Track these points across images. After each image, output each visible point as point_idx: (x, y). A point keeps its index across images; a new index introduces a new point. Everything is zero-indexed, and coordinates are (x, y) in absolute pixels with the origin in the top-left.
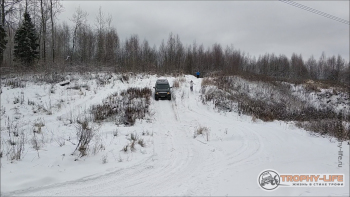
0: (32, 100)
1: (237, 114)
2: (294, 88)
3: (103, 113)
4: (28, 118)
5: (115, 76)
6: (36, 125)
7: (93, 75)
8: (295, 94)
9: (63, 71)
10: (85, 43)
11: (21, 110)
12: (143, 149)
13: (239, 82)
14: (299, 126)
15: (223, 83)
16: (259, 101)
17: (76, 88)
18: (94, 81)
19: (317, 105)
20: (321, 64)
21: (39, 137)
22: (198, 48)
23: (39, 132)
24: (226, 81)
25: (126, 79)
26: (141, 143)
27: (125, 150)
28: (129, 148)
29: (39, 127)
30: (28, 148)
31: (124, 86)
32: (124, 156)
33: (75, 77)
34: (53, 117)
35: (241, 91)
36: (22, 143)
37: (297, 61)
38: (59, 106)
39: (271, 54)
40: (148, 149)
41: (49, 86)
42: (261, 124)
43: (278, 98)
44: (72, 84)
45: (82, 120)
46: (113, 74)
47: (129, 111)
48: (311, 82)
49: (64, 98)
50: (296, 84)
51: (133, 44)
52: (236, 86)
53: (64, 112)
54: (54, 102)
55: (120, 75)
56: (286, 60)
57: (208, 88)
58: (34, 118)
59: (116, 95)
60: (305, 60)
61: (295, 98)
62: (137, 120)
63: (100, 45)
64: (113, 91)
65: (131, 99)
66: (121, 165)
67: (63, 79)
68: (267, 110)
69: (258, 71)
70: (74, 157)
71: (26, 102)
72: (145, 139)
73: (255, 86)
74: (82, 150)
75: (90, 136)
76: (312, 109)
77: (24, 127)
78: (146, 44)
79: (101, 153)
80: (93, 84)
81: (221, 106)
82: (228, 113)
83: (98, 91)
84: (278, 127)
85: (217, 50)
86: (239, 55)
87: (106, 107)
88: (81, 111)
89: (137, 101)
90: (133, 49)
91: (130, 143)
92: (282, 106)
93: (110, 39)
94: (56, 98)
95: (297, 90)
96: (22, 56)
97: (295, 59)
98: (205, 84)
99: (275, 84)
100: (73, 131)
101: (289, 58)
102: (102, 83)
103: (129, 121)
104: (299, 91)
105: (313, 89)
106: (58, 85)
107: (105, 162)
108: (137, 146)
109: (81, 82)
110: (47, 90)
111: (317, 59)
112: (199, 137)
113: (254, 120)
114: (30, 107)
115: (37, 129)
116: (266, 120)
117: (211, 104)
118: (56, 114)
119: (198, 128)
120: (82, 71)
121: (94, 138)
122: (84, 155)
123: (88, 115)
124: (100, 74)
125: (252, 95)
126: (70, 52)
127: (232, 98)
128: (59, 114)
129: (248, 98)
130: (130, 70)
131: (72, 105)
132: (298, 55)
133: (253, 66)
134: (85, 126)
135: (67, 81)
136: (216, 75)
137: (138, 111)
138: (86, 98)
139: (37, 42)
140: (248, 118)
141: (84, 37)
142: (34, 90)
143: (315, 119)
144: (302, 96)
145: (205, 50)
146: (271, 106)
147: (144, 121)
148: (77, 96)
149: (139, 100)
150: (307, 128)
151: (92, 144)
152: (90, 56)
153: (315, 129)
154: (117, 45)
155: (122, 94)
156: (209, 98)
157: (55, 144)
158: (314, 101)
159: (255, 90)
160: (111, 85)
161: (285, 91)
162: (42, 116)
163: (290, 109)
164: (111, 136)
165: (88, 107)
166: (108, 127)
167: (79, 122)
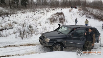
15: (85, 10)
25: (54, 10)
46: (50, 8)
47: (60, 19)
52: (89, 10)
59: (53, 15)
67: (36, 11)
98: (79, 10)
106: (36, 12)
130: (54, 7)
136: (82, 7)
149: (61, 16)
155: (55, 14)
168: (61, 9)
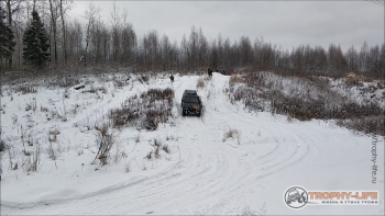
0: (45, 106)
1: (270, 114)
2: (333, 83)
3: (122, 118)
4: (42, 126)
5: (133, 77)
6: (51, 133)
7: (110, 77)
8: (334, 89)
9: (77, 73)
10: (99, 41)
11: (34, 118)
12: (168, 155)
13: (271, 78)
14: (341, 124)
15: (253, 80)
16: (295, 99)
17: (92, 91)
18: (111, 83)
19: (359, 101)
20: (362, 55)
21: (55, 145)
22: (223, 42)
23: (55, 140)
24: (256, 78)
25: (145, 79)
26: (165, 149)
27: (149, 157)
28: (153, 155)
29: (54, 136)
30: (44, 157)
31: (144, 88)
32: (148, 163)
33: (90, 79)
34: (69, 124)
35: (274, 88)
36: (38, 153)
37: (335, 52)
38: (75, 112)
39: (305, 45)
40: (174, 156)
41: (63, 90)
42: (297, 124)
43: (315, 94)
44: (88, 88)
45: (100, 125)
46: (132, 75)
47: (151, 115)
48: (352, 75)
49: (80, 102)
50: (335, 78)
51: (151, 40)
52: (267, 83)
53: (80, 117)
54: (69, 108)
55: (139, 76)
56: (322, 52)
57: (236, 87)
58: (49, 126)
59: (135, 97)
60: (345, 51)
61: (334, 94)
62: (160, 124)
63: (116, 43)
64: (132, 94)
65: (152, 101)
66: (146, 174)
67: (78, 82)
68: (304, 109)
69: (291, 66)
70: (94, 166)
71: (39, 108)
72: (170, 144)
73: (290, 82)
74: (103, 158)
75: (110, 143)
76: (354, 105)
77: (39, 136)
78: (166, 40)
79: (123, 161)
80: (110, 86)
81: (252, 106)
82: (260, 113)
83: (116, 94)
84: (316, 126)
85: (245, 44)
86: (270, 49)
87: (126, 111)
88: (99, 116)
89: (158, 103)
90: (152, 47)
91: (154, 149)
92: (319, 104)
93: (127, 36)
94: (70, 103)
95: (336, 85)
96: (32, 58)
97: (332, 50)
98: (233, 81)
99: (311, 79)
100: (92, 138)
101: (327, 50)
102: (120, 85)
103: (151, 126)
104: (339, 85)
105: (355, 83)
106: (72, 89)
107: (128, 170)
108: (162, 152)
109: (97, 85)
110: (61, 95)
111: (358, 50)
112: (229, 141)
113: (289, 120)
114: (43, 114)
115: (52, 137)
116: (303, 120)
117: (241, 104)
118: (72, 120)
119: (228, 131)
120: (97, 73)
121: (114, 145)
122: (105, 164)
123: (106, 121)
124: (117, 75)
125: (286, 92)
126: (83, 53)
127: (263, 96)
128: (75, 121)
129: (281, 96)
130: (149, 69)
131: (89, 110)
132: (337, 46)
133: (286, 60)
134: (104, 132)
135: (82, 84)
136: (246, 71)
137: (161, 114)
138: (104, 102)
139: (48, 42)
140: (284, 118)
141: (98, 36)
142: (47, 95)
143: (358, 116)
144: (342, 92)
145: (231, 45)
146: (308, 103)
147: (167, 125)
148: (93, 100)
149: (161, 102)
150: (349, 127)
151: (112, 152)
152: (105, 55)
153: (359, 128)
154: (134, 43)
155: (142, 96)
156: (238, 98)
157: (73, 153)
158: (356, 96)
159: (289, 86)
160: (130, 86)
161: (323, 86)
162: (57, 123)
163: (328, 107)
164: (132, 143)
165: (106, 112)
166: (128, 132)
167: (97, 129)
168: (172, 78)
